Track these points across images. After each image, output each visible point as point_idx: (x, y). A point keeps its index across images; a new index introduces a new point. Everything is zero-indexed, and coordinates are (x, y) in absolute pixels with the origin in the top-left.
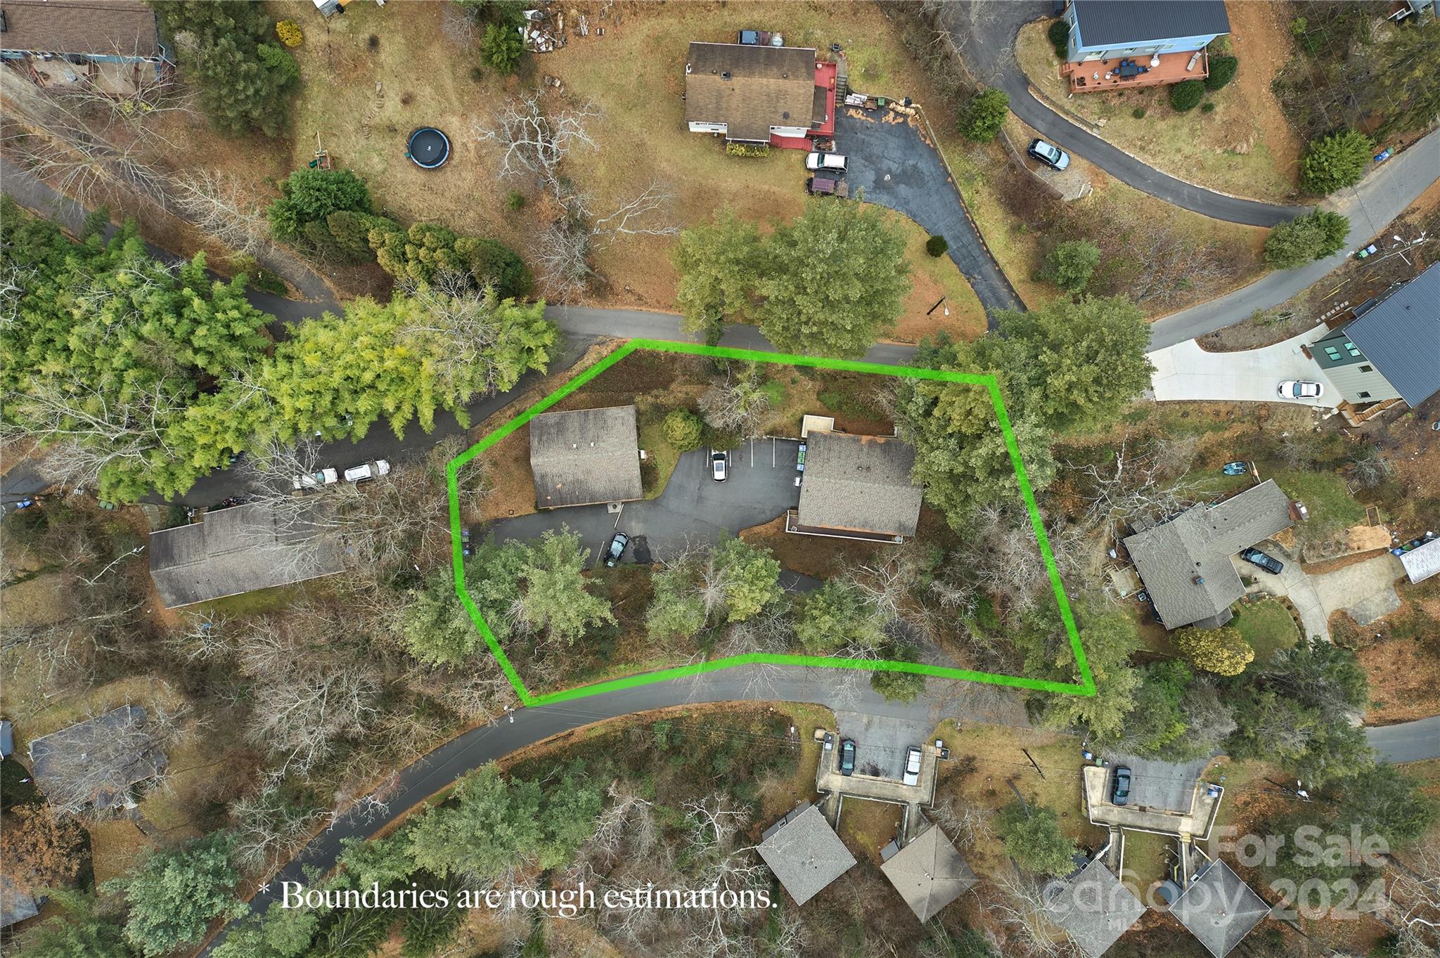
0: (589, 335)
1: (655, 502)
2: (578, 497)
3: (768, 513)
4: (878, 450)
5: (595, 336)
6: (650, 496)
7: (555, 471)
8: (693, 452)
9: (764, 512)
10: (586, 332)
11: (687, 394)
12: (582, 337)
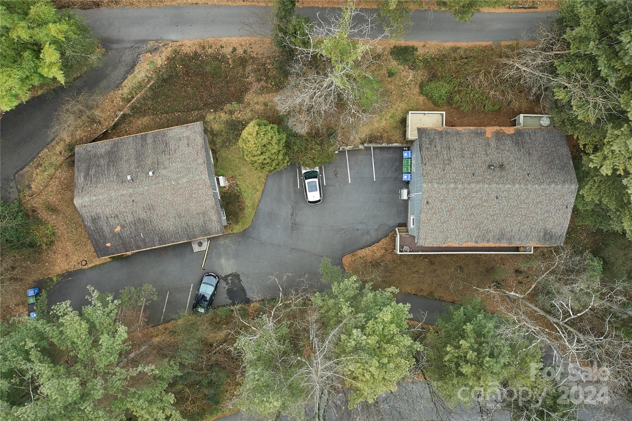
0: (137, 42)
1: (244, 234)
2: (143, 240)
3: (373, 234)
4: (509, 142)
5: (145, 42)
6: (237, 228)
7: (108, 211)
8: (280, 172)
9: (368, 233)
10: (133, 38)
11: (266, 104)
12: (129, 45)
